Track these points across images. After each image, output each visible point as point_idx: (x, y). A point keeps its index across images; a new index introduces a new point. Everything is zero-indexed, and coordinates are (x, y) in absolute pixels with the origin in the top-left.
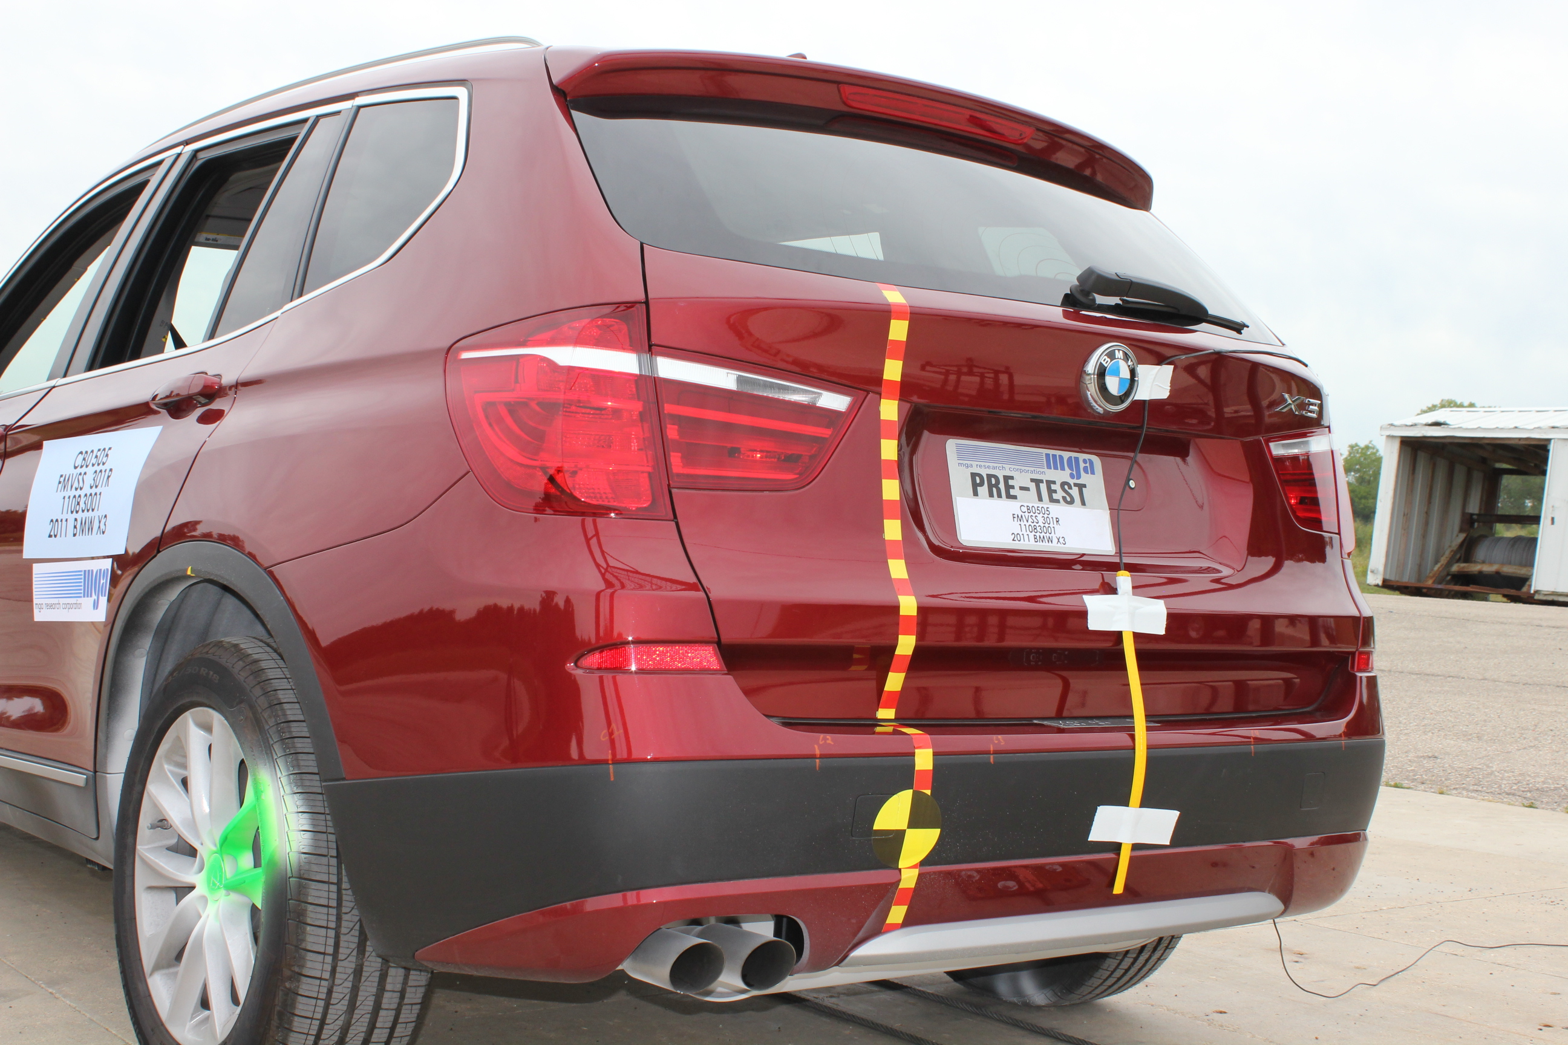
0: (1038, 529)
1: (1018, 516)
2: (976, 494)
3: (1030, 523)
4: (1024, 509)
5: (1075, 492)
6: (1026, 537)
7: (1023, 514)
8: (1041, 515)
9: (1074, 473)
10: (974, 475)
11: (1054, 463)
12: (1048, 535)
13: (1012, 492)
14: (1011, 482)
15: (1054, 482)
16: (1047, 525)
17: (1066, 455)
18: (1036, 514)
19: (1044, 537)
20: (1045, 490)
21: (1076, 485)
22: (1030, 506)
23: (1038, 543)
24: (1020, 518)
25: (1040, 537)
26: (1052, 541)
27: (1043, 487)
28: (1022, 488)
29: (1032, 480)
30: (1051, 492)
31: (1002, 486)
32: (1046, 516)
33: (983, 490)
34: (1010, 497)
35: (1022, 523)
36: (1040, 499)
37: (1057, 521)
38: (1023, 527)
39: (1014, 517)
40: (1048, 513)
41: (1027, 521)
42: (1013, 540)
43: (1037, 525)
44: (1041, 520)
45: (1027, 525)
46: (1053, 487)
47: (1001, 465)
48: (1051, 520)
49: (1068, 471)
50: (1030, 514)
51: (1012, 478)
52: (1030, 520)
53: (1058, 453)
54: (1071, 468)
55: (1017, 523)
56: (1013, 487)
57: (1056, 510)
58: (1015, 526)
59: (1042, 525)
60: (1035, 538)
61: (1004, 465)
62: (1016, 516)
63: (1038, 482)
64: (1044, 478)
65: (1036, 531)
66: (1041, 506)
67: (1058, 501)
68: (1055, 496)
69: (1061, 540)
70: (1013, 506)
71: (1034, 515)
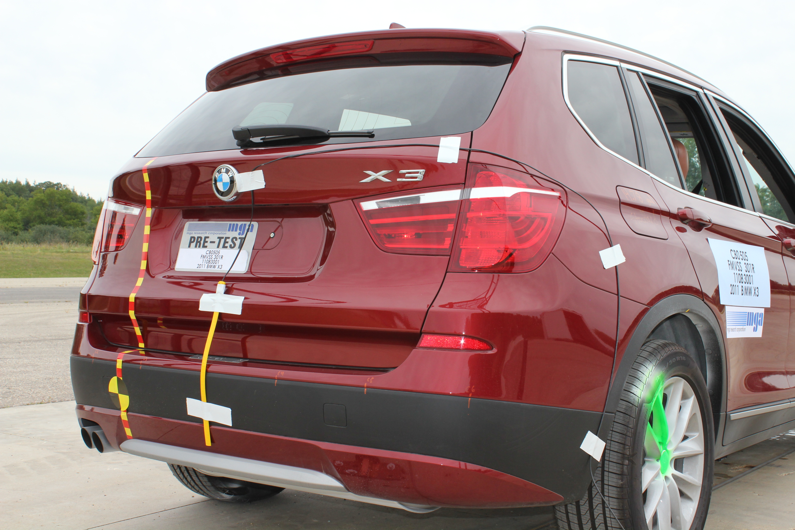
0: (211, 262)
1: (204, 256)
2: (189, 246)
3: (208, 259)
4: (208, 252)
5: (238, 243)
6: (204, 265)
7: (206, 255)
8: (215, 254)
9: (241, 232)
10: (192, 237)
11: (232, 228)
12: (214, 264)
13: (206, 244)
14: (207, 240)
15: (229, 238)
16: (216, 260)
17: (240, 223)
18: (213, 254)
19: (212, 266)
20: (223, 243)
21: (240, 238)
22: (211, 250)
23: (208, 269)
24: (204, 257)
25: (210, 266)
26: (215, 267)
27: (223, 241)
28: (211, 242)
29: (218, 238)
30: (225, 242)
31: (202, 242)
32: (217, 255)
33: (193, 245)
34: (204, 247)
35: (204, 259)
36: (218, 247)
37: (222, 257)
38: (204, 261)
39: (202, 257)
40: (219, 253)
41: (207, 258)
42: (198, 267)
43: (211, 260)
44: (214, 257)
45: (206, 259)
46: (227, 240)
47: (205, 232)
48: (219, 256)
49: (238, 231)
50: (210, 255)
51: (208, 237)
52: (209, 257)
53: (235, 223)
54: (240, 230)
55: (202, 259)
56: (207, 242)
57: (223, 251)
58: (200, 261)
59: (213, 259)
60: (208, 266)
61: (207, 232)
62: (203, 256)
63: (220, 238)
64: (225, 236)
65: (209, 262)
66: (218, 250)
67: (227, 247)
68: (226, 245)
69: (220, 267)
70: (203, 251)
71: (211, 255)
